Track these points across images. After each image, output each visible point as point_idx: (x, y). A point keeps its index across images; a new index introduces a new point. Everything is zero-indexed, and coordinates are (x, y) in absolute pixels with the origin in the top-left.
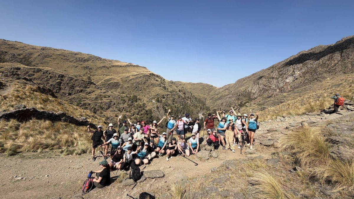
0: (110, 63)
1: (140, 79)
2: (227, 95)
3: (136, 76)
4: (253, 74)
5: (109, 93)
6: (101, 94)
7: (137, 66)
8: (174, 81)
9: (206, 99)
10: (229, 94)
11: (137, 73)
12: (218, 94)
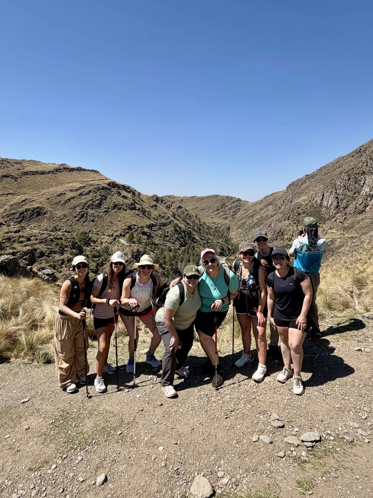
0: (18, 166)
1: (89, 197)
2: (272, 216)
3: (79, 192)
4: (321, 169)
5: (27, 232)
6: (9, 234)
7: (79, 169)
8: (160, 195)
9: (229, 228)
10: (276, 214)
11: (81, 185)
12: (252, 216)
